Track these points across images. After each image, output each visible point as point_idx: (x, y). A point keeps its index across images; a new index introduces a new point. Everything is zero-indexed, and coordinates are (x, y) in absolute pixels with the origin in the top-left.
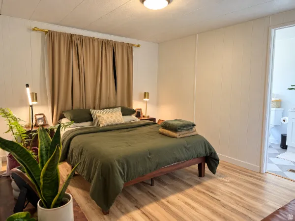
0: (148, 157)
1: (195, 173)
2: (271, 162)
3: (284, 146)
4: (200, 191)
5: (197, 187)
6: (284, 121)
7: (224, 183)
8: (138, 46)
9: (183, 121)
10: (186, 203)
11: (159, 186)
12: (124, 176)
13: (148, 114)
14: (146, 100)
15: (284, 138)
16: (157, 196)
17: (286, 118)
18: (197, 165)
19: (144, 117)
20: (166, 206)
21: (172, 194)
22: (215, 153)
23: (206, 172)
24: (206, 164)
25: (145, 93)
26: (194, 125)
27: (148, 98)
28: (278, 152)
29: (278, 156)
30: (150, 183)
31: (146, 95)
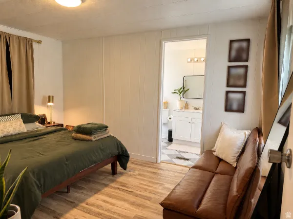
0: (66, 164)
1: (109, 173)
2: (163, 154)
3: (170, 140)
4: (115, 188)
5: (113, 185)
6: (170, 119)
7: (134, 176)
8: (39, 42)
9: (96, 124)
10: (104, 201)
11: (76, 192)
12: (41, 187)
13: (53, 120)
14: (50, 104)
15: (170, 133)
16: (76, 202)
17: (171, 116)
18: (110, 164)
19: (49, 123)
20: (86, 208)
21: (90, 196)
22: (126, 151)
23: (118, 170)
24: (118, 163)
25: (49, 97)
26: (107, 127)
27: (53, 102)
28: (166, 145)
29: (168, 148)
30: (66, 190)
31: (50, 99)
